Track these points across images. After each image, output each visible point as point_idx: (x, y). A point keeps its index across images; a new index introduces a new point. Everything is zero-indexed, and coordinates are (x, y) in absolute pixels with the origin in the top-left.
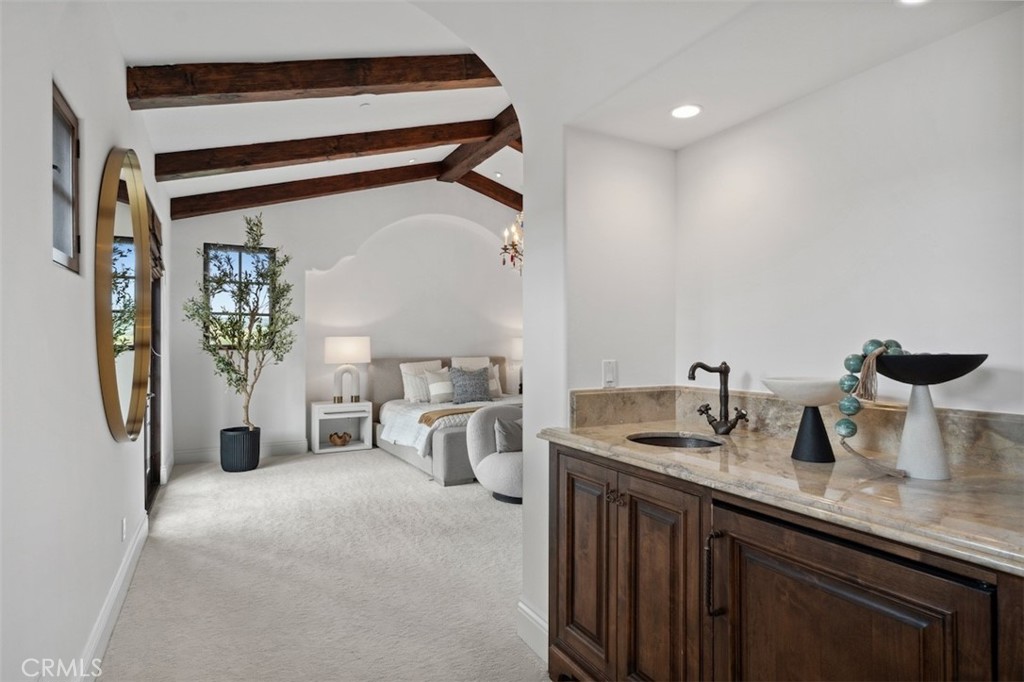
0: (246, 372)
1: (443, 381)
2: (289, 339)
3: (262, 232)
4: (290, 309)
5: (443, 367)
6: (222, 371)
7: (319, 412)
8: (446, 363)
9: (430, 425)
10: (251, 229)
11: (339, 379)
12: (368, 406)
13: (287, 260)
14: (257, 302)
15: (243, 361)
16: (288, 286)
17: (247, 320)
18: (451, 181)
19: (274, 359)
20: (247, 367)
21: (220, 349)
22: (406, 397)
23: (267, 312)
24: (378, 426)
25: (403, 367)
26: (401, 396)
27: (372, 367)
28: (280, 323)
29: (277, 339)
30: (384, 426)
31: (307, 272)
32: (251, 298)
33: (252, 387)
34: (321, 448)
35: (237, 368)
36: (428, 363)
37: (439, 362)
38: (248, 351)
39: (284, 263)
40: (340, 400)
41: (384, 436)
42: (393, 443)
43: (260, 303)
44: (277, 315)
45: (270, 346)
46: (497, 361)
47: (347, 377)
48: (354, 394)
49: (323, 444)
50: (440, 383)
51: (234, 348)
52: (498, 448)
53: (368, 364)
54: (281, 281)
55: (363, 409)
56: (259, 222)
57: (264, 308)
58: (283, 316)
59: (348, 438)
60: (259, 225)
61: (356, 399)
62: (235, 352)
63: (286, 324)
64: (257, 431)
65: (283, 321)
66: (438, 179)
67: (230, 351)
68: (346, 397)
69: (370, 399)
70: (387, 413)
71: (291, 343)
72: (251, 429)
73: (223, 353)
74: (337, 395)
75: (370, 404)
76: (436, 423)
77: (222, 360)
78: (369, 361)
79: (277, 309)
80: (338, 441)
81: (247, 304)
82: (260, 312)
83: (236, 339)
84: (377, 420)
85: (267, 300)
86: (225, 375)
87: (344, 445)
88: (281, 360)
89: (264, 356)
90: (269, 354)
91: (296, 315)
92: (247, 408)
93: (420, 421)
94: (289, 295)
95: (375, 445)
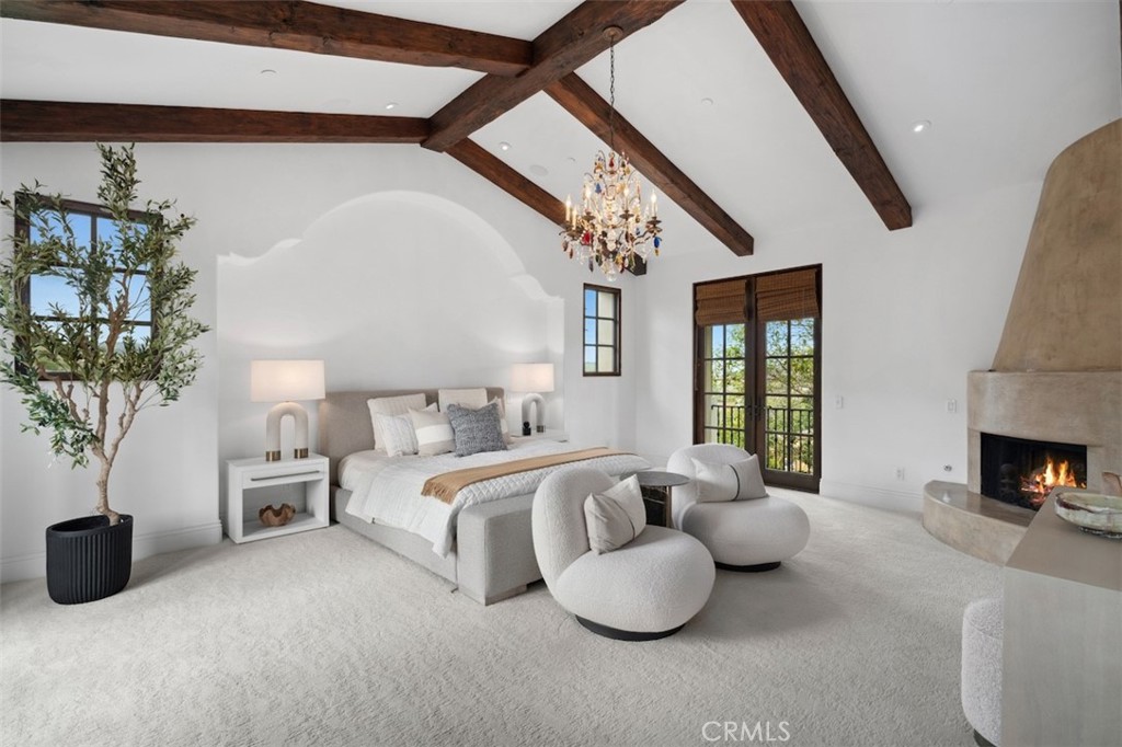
0: (103, 422)
1: (438, 423)
2: (189, 363)
3: (135, 176)
4: (189, 313)
5: (428, 405)
6: (43, 423)
7: (242, 479)
8: (432, 398)
9: (448, 499)
10: (113, 168)
11: (274, 423)
12: (322, 464)
13: (185, 224)
14: (125, 298)
15: (96, 402)
16: (188, 273)
17: (105, 330)
18: (438, 149)
19: (160, 398)
20: (103, 411)
21: (42, 379)
22: (376, 447)
23: (147, 317)
24: (338, 494)
25: (372, 403)
26: (371, 445)
27: (325, 407)
28: (172, 336)
29: (166, 363)
30: (350, 493)
31: (221, 260)
32: (114, 289)
33: (116, 447)
34: (245, 534)
35: (82, 416)
36: (409, 397)
37: (423, 396)
38: (108, 383)
39: (179, 227)
40: (277, 456)
41: (351, 508)
42: (370, 521)
43: (132, 300)
44: (165, 321)
45: (153, 375)
46: (494, 393)
47: (287, 421)
48: (300, 446)
49: (249, 527)
50: (433, 427)
51: (76, 377)
52: (593, 544)
53: (319, 402)
54: (173, 264)
55: (313, 468)
56: (130, 157)
57: (140, 311)
58: (177, 323)
59: (290, 514)
60: (129, 164)
61: (303, 454)
62: (78, 385)
63: (185, 338)
64: (126, 523)
65: (178, 333)
66: (423, 144)
67: (65, 385)
68: (286, 450)
69: (322, 452)
70: (352, 473)
71: (194, 369)
72: (113, 521)
73: (49, 388)
74: (272, 448)
75: (326, 461)
76: (459, 498)
77: (44, 402)
78: (324, 397)
79: (166, 310)
80: (276, 520)
81: (106, 301)
82: (130, 317)
83: (82, 362)
84: (335, 483)
85: (147, 294)
86: (49, 432)
87: (283, 524)
88: (174, 398)
89: (140, 391)
90: (150, 389)
91: (203, 325)
92: (104, 485)
93: (426, 492)
94: (190, 289)
95: (333, 520)
